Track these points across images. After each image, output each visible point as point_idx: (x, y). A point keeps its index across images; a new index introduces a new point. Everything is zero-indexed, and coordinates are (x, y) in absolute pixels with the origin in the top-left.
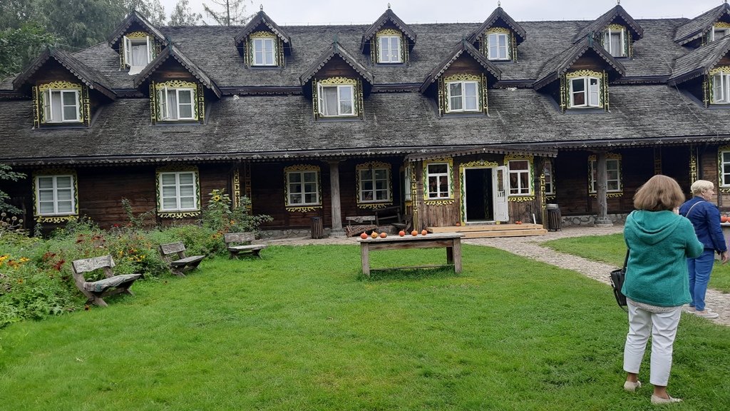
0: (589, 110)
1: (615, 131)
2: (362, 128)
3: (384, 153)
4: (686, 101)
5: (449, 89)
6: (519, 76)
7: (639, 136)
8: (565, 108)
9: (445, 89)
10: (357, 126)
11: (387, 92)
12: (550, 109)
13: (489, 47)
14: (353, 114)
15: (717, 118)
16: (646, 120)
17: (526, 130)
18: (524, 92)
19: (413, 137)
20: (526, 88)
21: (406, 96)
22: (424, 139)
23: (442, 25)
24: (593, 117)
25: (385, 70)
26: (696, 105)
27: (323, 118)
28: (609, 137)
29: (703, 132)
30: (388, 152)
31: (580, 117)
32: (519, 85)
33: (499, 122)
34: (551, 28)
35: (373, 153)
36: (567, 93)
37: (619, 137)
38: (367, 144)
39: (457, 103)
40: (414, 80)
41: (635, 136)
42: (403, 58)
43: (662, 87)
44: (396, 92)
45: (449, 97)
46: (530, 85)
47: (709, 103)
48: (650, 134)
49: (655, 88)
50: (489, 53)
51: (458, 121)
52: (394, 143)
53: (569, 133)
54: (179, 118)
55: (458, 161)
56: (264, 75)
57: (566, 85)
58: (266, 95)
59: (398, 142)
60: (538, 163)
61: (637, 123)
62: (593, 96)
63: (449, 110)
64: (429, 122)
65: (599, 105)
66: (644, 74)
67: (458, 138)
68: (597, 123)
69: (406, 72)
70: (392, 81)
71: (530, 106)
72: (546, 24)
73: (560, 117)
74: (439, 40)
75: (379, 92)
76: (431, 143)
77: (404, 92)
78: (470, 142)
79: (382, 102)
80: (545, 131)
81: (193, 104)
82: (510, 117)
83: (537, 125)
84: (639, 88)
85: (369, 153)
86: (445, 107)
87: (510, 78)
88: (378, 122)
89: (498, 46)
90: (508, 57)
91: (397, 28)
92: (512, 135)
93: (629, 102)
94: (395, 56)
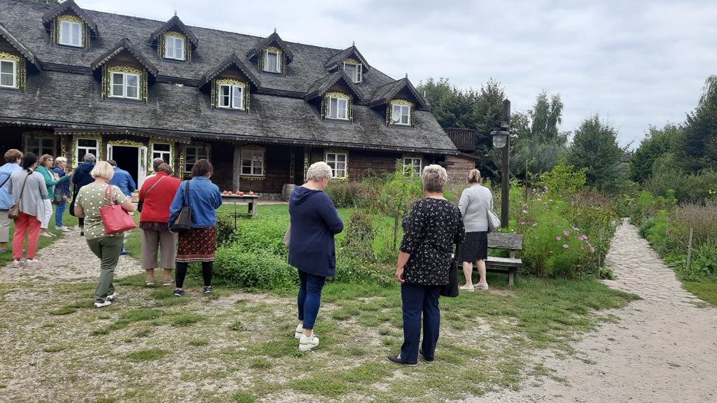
0: (232, 111)
1: (246, 129)
2: (21, 100)
3: (34, 124)
4: (311, 113)
5: (112, 77)
6: (185, 76)
7: (261, 135)
8: (215, 107)
9: (108, 77)
10: (16, 98)
11: (60, 71)
12: (202, 106)
13: (166, 47)
14: (14, 86)
15: (324, 128)
16: (273, 124)
17: (175, 120)
18: (188, 89)
19: (68, 113)
20: (191, 86)
21: (79, 78)
22: (78, 117)
23: (139, 19)
24: (233, 117)
25: (63, 51)
26: (316, 118)
28: (239, 133)
29: (309, 137)
30: (39, 124)
31: (225, 115)
32: (186, 83)
33: (155, 110)
34: (236, 39)
35: (23, 123)
36: (216, 95)
37: (247, 134)
38: (19, 115)
39: (118, 90)
40: (88, 65)
41: (258, 135)
42: (84, 43)
43: (300, 100)
44: (69, 72)
45: (112, 84)
46: (196, 84)
47: (324, 117)
48: (270, 134)
49: (294, 100)
50: (166, 52)
52: (46, 116)
53: (209, 126)
55: (106, 138)
57: (216, 89)
59: (51, 116)
60: (178, 146)
61: (265, 125)
62: (238, 100)
63: (111, 95)
64: (90, 103)
65: (242, 108)
66: (289, 88)
67: (110, 120)
68: (235, 121)
69: (83, 56)
70: (66, 62)
71: (188, 101)
72: (233, 35)
73: (209, 113)
75: (51, 70)
76: (84, 121)
77: (77, 73)
78: (120, 124)
80: (190, 123)
82: (165, 108)
83: (186, 117)
84: (282, 98)
85: (19, 123)
86: (108, 92)
87: (178, 76)
88: (40, 96)
89: (174, 48)
90: (183, 58)
91: (78, 16)
92: (160, 122)
93: (269, 108)
94: (75, 40)
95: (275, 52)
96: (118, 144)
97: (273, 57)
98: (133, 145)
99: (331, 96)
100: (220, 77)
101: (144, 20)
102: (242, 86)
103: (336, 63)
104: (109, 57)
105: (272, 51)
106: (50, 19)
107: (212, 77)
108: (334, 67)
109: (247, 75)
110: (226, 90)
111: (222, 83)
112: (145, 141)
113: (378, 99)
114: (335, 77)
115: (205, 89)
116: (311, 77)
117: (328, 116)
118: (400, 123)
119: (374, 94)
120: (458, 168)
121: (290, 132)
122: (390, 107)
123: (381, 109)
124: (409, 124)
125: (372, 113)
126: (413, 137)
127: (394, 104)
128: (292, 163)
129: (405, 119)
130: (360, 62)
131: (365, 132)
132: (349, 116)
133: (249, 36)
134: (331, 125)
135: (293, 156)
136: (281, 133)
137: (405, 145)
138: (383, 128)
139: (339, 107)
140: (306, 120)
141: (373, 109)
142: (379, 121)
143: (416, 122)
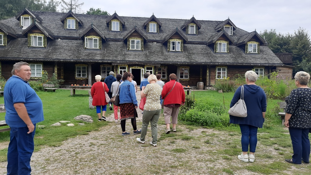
0: (176, 52)
1: (182, 59)
2: (100, 53)
3: (105, 62)
4: (209, 50)
5: (131, 42)
6: (158, 39)
7: (189, 61)
8: (169, 51)
9: (129, 42)
10: (99, 52)
11: (112, 41)
12: (164, 51)
13: (150, 28)
14: (98, 48)
15: (216, 57)
16: (193, 56)
17: (154, 57)
18: (158, 44)
19: (116, 57)
20: (159, 43)
21: (119, 43)
22: (120, 58)
23: (139, 18)
24: (176, 54)
25: (113, 33)
26: (212, 52)
27: (88, 49)
28: (179, 61)
29: (209, 61)
30: (106, 62)
31: (173, 54)
32: (157, 42)
33: (147, 54)
34: (176, 22)
35: (101, 62)
36: (170, 46)
37: (182, 61)
38: (100, 59)
39: (133, 47)
40: (122, 38)
41: (187, 61)
42: (120, 29)
43: (204, 45)
44: (115, 41)
45: (131, 45)
46: (161, 42)
47: (215, 52)
48: (192, 61)
49: (202, 45)
50: (150, 30)
52: (109, 58)
53: (167, 59)
54: (38, 46)
55: (130, 66)
56: (70, 32)
57: (170, 43)
58: (70, 39)
59: (111, 59)
60: (155, 67)
61: (190, 57)
62: (178, 48)
63: (131, 49)
64: (123, 53)
65: (180, 50)
66: (199, 40)
67: (131, 58)
68: (177, 56)
69: (120, 34)
70: (114, 37)
71: (159, 49)
72: (175, 20)
73: (167, 53)
75: (109, 41)
76: (121, 60)
77: (118, 41)
78: (134, 60)
79: (110, 44)
80: (160, 58)
81: (42, 41)
82: (150, 53)
83: (158, 56)
84: (196, 45)
85: (100, 61)
86: (129, 48)
87: (154, 39)
88: (106, 51)
89: (153, 28)
90: (156, 32)
91: (118, 19)
92: (149, 58)
93: (191, 50)
94: (117, 29)
95: (193, 25)
96: (134, 68)
97: (192, 28)
98: (139, 68)
99: (219, 42)
100: (171, 38)
101: (141, 18)
102: (180, 41)
103: (220, 27)
104: (130, 34)
105: (192, 25)
106: (109, 21)
107: (168, 38)
108: (219, 29)
109: (182, 36)
110: (173, 43)
111: (172, 41)
112: (143, 66)
113: (241, 42)
114: (221, 33)
115: (165, 43)
116: (208, 34)
117: (217, 51)
118: (252, 52)
119: (239, 39)
120: (283, 73)
121: (201, 59)
122: (247, 45)
123: (243, 46)
124: (257, 52)
125: (238, 48)
126: (259, 58)
127: (249, 43)
128: (201, 73)
129: (255, 50)
130: (232, 26)
131: (235, 58)
132: (227, 51)
133: (181, 20)
134: (219, 55)
135: (201, 70)
136: (197, 60)
137: (255, 62)
138: (244, 55)
139: (223, 47)
140: (207, 54)
141: (238, 47)
142: (242, 52)
143: (260, 51)
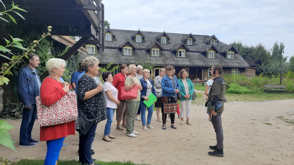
0: (182, 58)
1: (187, 63)
4: (203, 57)
5: (152, 51)
6: (168, 48)
7: (191, 64)
8: (177, 57)
11: (138, 50)
12: (174, 57)
13: (161, 40)
14: (131, 55)
15: (208, 61)
16: (194, 61)
17: (168, 61)
24: (183, 59)
25: (138, 44)
26: (205, 58)
27: (124, 55)
29: (204, 64)
31: (180, 59)
32: (168, 50)
33: (163, 59)
36: (178, 54)
42: (142, 41)
43: (199, 53)
44: (140, 50)
46: (170, 51)
48: (194, 64)
49: (197, 53)
50: (162, 42)
51: (154, 58)
53: (177, 63)
54: (91, 53)
56: (109, 43)
57: (178, 52)
58: (110, 48)
61: (192, 61)
62: (183, 55)
65: (184, 57)
66: (195, 50)
67: (154, 62)
68: (183, 61)
69: (142, 45)
71: (170, 56)
73: (176, 59)
74: (150, 37)
75: (136, 50)
77: (142, 50)
79: (137, 52)
80: (172, 62)
81: (94, 50)
82: (165, 58)
83: (171, 60)
84: (194, 53)
86: (151, 55)
87: (166, 49)
88: (137, 57)
90: (166, 43)
92: (165, 62)
93: (191, 56)
94: (140, 41)
97: (190, 41)
98: (158, 68)
99: (209, 51)
102: (184, 50)
103: (208, 41)
105: (190, 39)
106: (134, 36)
107: (177, 49)
109: (186, 47)
110: (180, 52)
111: (179, 50)
113: (223, 51)
114: (210, 46)
116: (201, 45)
117: (208, 58)
118: (231, 58)
119: (221, 49)
120: (250, 72)
121: (198, 63)
122: (227, 53)
123: (224, 55)
124: (233, 58)
125: (221, 55)
126: (235, 63)
128: (197, 72)
130: (216, 40)
131: (220, 62)
132: (214, 57)
134: (209, 60)
135: (197, 70)
136: (196, 63)
137: (233, 65)
138: (225, 60)
139: (211, 54)
140: (202, 59)
142: (223, 58)
143: (236, 58)
